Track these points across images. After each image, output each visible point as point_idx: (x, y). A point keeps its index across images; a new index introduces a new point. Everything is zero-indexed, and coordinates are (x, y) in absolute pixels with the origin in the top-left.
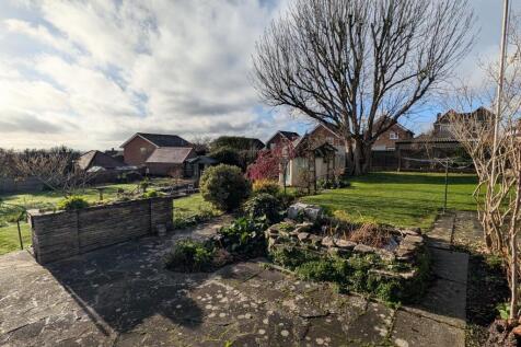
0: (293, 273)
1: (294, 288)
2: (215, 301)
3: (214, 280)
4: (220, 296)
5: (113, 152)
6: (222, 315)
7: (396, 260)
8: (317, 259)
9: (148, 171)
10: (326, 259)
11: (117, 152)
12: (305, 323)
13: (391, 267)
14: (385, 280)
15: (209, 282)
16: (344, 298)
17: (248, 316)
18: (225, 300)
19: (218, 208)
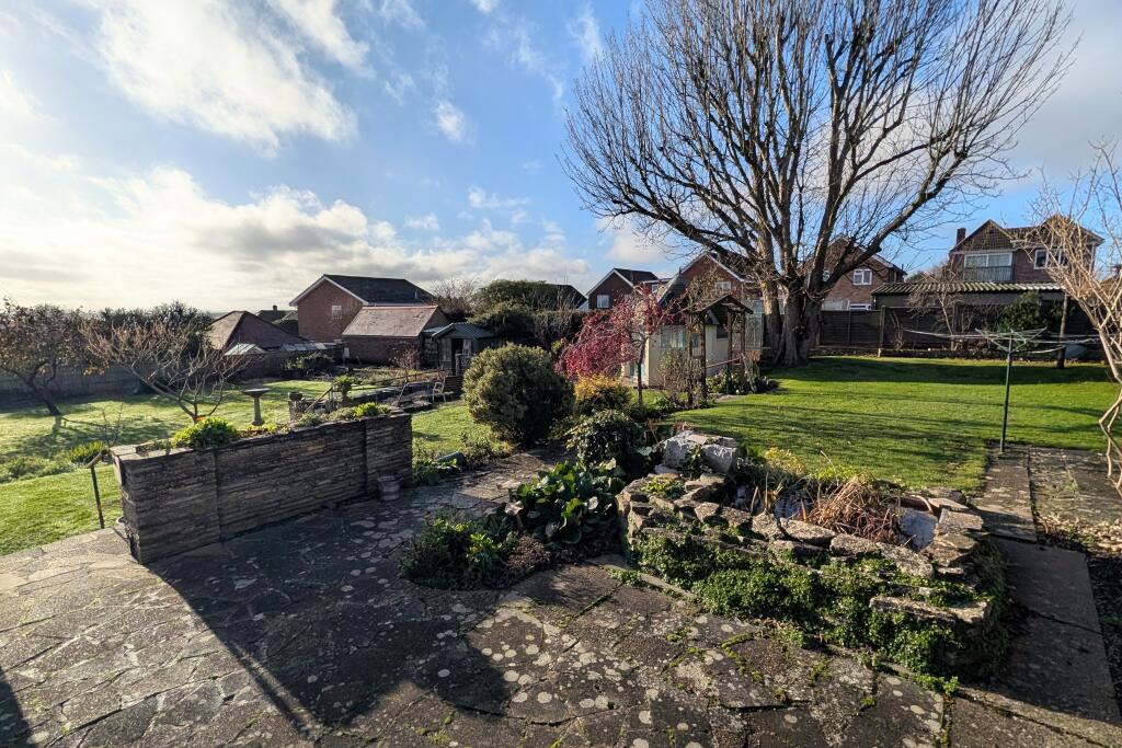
0: (689, 595)
1: (695, 632)
2: (525, 663)
3: (515, 609)
4: (532, 650)
5: (276, 313)
6: (544, 698)
7: (937, 576)
8: (744, 566)
9: (347, 353)
10: (767, 567)
11: (283, 313)
12: (737, 724)
13: (926, 591)
14: (913, 622)
15: (504, 614)
16: (816, 660)
17: (602, 701)
18: (544, 659)
19: (502, 439)
